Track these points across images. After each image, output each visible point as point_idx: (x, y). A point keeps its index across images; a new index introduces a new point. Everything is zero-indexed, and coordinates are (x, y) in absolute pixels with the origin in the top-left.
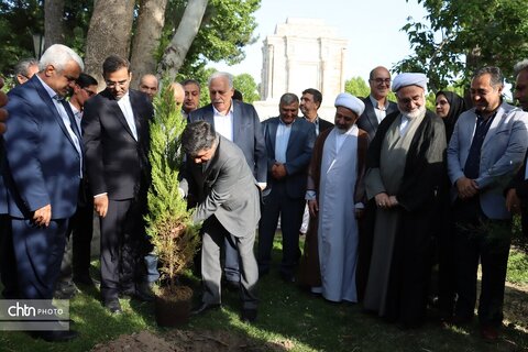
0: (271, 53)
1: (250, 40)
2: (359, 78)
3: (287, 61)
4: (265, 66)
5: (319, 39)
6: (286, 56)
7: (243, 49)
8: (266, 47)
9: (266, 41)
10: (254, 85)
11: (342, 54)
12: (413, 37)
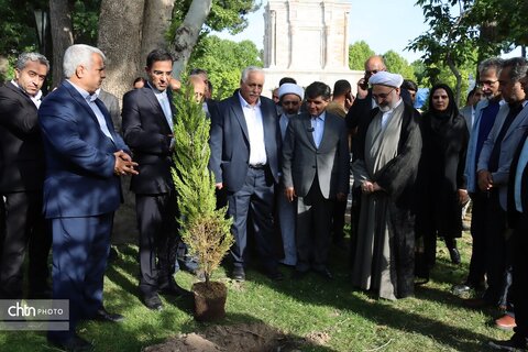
0: (273, 19)
1: (253, 8)
2: (363, 43)
3: (290, 27)
4: (267, 32)
5: (322, 4)
6: (289, 21)
7: (245, 17)
8: (268, 13)
9: (267, 7)
10: (255, 51)
11: (346, 18)
12: (428, 11)
